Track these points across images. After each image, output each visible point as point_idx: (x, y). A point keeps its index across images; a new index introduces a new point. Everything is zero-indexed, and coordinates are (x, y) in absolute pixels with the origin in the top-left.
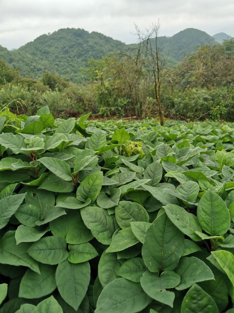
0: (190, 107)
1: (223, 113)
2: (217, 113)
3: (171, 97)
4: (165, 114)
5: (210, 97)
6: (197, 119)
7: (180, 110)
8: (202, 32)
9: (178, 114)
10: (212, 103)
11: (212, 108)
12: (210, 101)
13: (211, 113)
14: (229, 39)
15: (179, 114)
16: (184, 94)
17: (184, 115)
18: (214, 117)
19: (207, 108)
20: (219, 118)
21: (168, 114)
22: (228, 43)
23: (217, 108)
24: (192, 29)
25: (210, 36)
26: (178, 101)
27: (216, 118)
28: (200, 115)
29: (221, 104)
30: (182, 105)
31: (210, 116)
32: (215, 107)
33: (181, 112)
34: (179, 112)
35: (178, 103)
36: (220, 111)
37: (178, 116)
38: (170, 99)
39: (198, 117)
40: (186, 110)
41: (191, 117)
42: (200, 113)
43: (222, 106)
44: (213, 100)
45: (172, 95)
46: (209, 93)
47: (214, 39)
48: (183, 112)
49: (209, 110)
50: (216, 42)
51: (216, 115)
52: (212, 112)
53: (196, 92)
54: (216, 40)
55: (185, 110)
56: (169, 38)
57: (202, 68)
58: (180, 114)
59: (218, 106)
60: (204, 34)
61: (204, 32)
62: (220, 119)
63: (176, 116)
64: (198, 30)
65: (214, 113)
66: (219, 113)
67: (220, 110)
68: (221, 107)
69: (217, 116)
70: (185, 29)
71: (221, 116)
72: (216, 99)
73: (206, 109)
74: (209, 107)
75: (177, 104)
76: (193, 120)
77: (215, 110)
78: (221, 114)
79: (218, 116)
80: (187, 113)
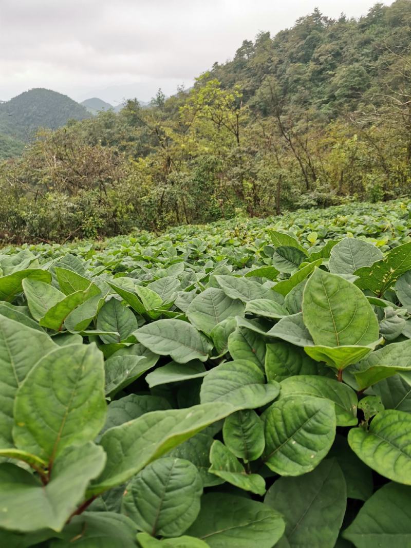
0: (50, 223)
1: (100, 226)
2: (93, 227)
3: (16, 210)
4: (11, 238)
5: (76, 206)
6: (66, 239)
7: (35, 229)
8: (62, 95)
9: (33, 235)
10: (83, 214)
11: (83, 222)
12: (79, 211)
13: (83, 229)
14: (106, 110)
15: (36, 235)
16: (36, 203)
17: (43, 237)
18: (90, 233)
19: (76, 222)
20: (97, 234)
21: (16, 239)
22: (105, 116)
23: (90, 220)
24: (44, 90)
25: (77, 103)
26: (29, 216)
27: (92, 234)
28: (69, 233)
29: (94, 214)
30: (36, 221)
31: (84, 233)
32: (87, 220)
33: (38, 231)
34: (35, 232)
35: (29, 218)
36: (97, 224)
37: (34, 239)
38: (15, 214)
39: (66, 237)
40: (46, 229)
41: (56, 238)
42: (67, 231)
43: (97, 216)
44: (83, 209)
45: (17, 207)
46: (75, 200)
47: (85, 107)
48: (40, 231)
49: (81, 225)
50: (88, 112)
51: (91, 230)
52: (85, 226)
53: (54, 200)
54: (88, 110)
55: (43, 229)
56: (4, 104)
57: (57, 164)
58: (38, 236)
59: (92, 218)
60: (65, 99)
61: (65, 96)
62: (98, 236)
63: (32, 239)
64: (54, 92)
65: (87, 228)
66: (95, 228)
67: (95, 222)
68: (96, 218)
69: (93, 232)
70: (31, 89)
71: (99, 232)
72: (87, 208)
73: (75, 224)
74: (79, 221)
75: (29, 220)
76: (60, 242)
77: (87, 224)
78: (98, 228)
79: (95, 231)
80: (48, 233)
